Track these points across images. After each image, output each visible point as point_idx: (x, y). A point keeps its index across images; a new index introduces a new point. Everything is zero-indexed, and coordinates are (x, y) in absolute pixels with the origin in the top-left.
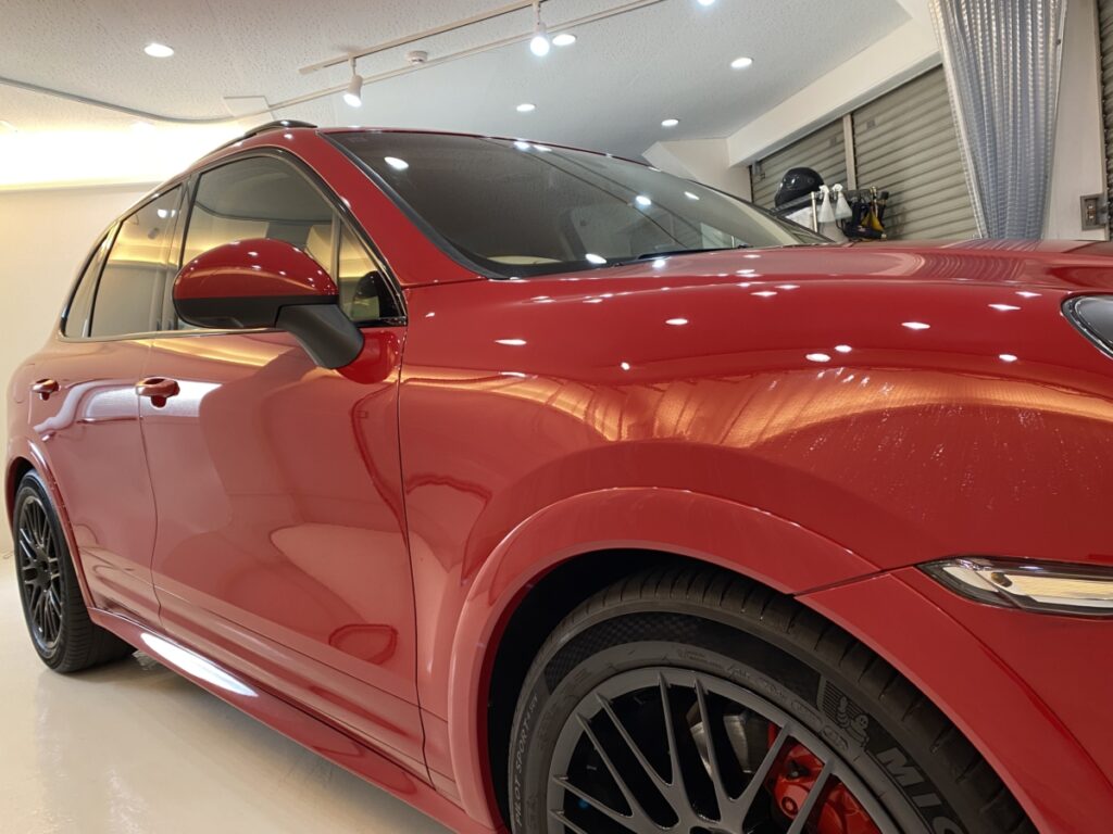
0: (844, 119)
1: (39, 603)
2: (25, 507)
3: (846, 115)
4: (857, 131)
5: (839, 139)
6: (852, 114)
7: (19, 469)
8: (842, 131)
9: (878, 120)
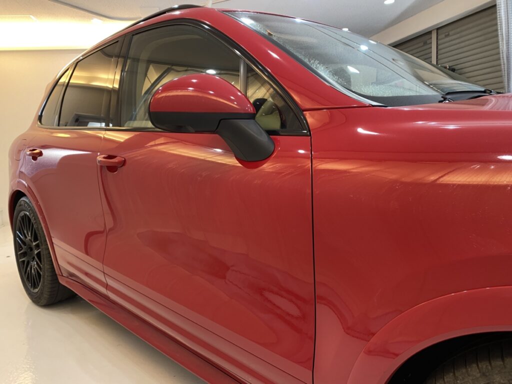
0: (433, 32)
1: (29, 269)
2: (19, 218)
3: (434, 30)
4: (439, 38)
5: (428, 42)
6: (438, 29)
7: (16, 197)
8: (431, 38)
9: (451, 33)
